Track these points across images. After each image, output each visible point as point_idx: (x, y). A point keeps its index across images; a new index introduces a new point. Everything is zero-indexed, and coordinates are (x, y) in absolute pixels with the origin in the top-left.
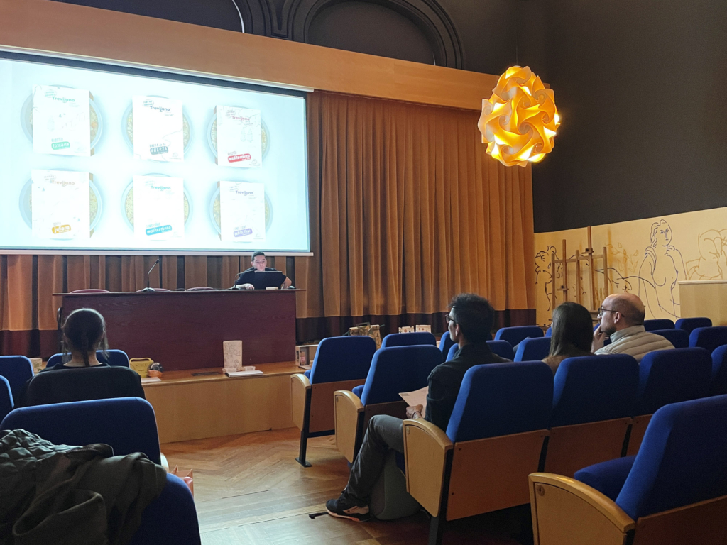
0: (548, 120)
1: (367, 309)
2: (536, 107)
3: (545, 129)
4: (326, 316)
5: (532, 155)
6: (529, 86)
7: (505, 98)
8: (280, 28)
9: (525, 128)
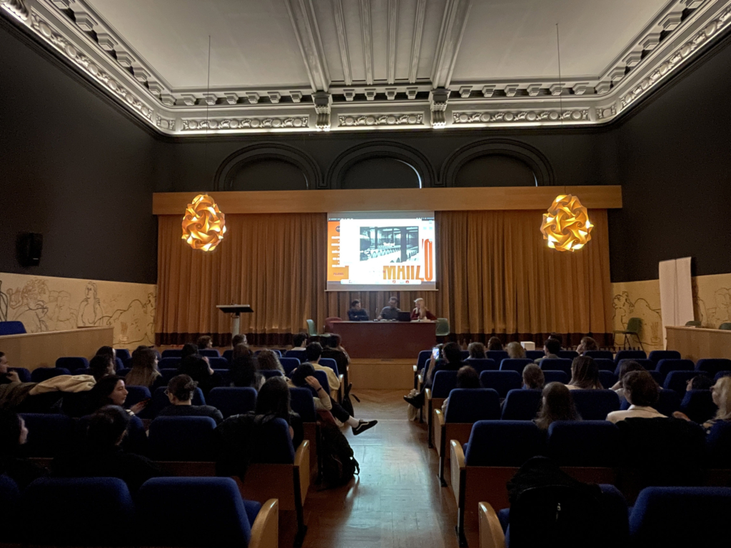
0: (581, 225)
1: (493, 330)
2: (573, 219)
3: (580, 231)
4: (471, 333)
5: (572, 246)
6: (569, 207)
7: (554, 214)
8: (439, 180)
9: (566, 231)
